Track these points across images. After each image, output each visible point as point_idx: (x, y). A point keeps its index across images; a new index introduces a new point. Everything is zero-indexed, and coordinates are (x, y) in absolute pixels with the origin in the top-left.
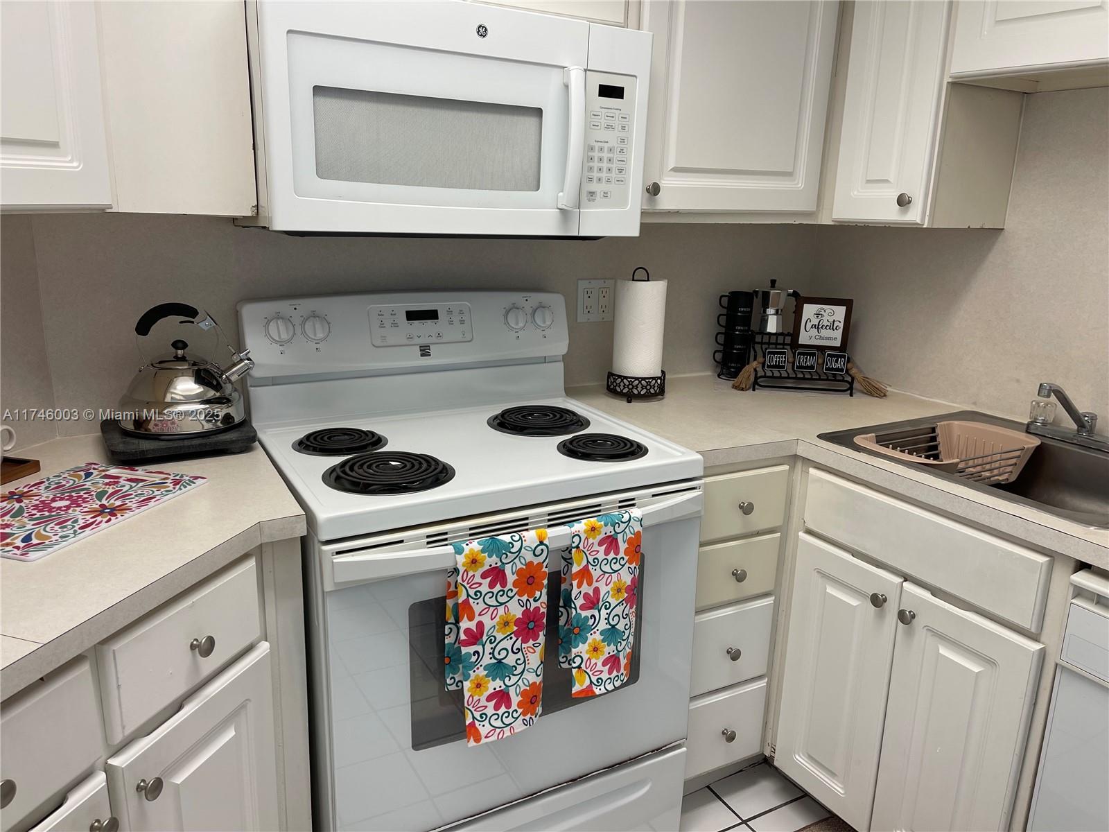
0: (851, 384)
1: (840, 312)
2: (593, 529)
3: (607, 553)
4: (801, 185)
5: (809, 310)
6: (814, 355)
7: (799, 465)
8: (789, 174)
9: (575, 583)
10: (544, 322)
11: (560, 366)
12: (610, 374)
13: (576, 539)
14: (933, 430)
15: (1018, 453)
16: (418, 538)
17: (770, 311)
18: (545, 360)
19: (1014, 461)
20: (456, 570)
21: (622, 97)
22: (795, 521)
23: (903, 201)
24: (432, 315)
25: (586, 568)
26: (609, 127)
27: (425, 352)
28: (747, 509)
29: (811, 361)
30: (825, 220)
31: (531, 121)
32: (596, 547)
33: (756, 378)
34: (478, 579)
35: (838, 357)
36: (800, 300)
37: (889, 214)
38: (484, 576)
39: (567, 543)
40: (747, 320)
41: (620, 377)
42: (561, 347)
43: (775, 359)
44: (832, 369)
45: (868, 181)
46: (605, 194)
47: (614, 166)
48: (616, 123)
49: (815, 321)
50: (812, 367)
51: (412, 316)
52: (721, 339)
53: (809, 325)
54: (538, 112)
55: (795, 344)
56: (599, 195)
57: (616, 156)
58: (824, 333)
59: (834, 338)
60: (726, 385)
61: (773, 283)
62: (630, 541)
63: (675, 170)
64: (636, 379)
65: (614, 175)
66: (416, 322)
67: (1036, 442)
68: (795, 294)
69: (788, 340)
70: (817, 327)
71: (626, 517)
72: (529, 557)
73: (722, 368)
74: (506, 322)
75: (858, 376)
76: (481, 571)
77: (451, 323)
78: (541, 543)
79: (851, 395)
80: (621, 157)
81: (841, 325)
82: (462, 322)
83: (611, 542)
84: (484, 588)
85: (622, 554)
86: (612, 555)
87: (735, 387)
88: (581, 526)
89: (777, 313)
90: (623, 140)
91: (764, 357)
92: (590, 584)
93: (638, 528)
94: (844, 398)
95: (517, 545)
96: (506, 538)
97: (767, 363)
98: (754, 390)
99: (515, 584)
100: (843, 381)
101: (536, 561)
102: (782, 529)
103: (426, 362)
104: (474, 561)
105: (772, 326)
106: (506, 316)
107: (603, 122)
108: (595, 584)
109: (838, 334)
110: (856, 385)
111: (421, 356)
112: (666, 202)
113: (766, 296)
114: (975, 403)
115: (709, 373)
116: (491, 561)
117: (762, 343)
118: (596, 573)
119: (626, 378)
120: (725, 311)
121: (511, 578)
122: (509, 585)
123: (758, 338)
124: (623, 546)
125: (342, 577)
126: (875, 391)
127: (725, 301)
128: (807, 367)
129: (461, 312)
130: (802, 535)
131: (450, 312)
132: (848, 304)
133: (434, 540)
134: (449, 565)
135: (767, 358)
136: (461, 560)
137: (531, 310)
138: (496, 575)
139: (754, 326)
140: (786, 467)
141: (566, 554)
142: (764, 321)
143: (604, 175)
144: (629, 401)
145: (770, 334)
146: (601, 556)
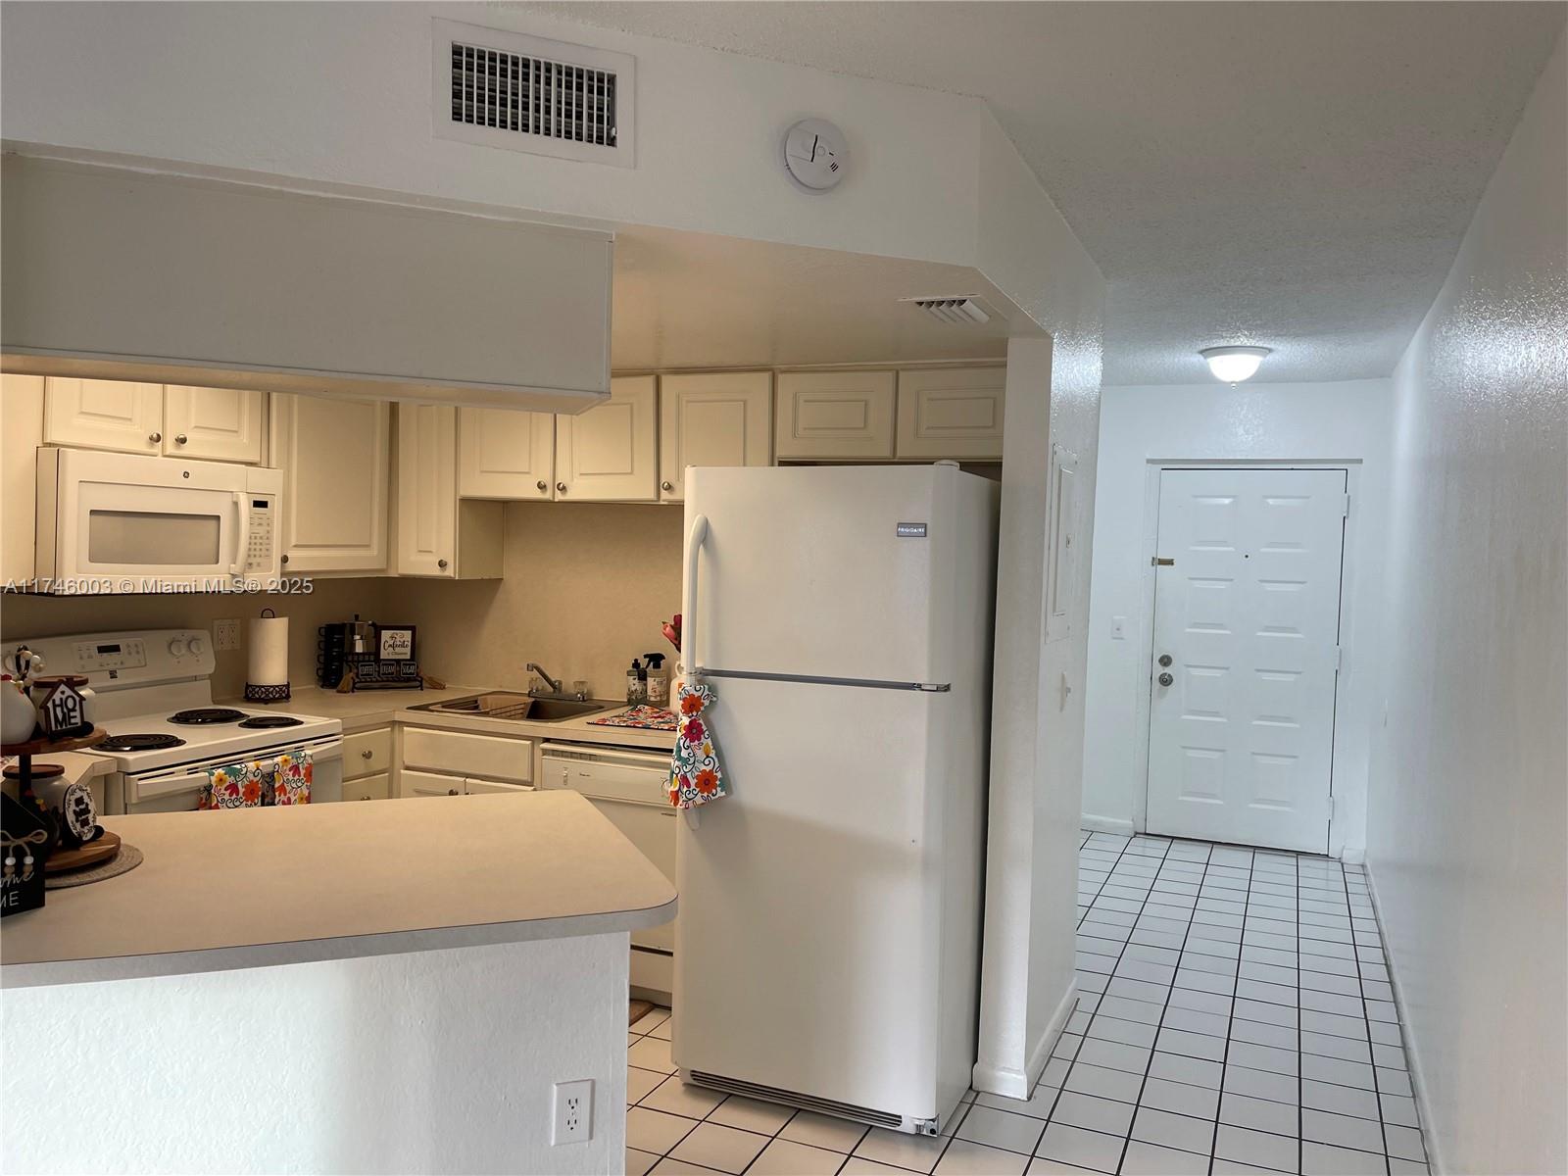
0: (421, 682)
1: (408, 634)
2: (286, 760)
3: (294, 776)
4: (375, 553)
5: (386, 635)
6: (393, 665)
7: (397, 727)
8: (367, 546)
9: (277, 794)
10: (199, 650)
11: (209, 681)
12: (248, 686)
13: (277, 766)
14: (476, 702)
15: (522, 706)
16: (183, 770)
17: (357, 637)
18: (195, 678)
19: (521, 711)
20: (211, 786)
21: (266, 507)
22: (398, 764)
23: (442, 564)
24: (116, 649)
25: (283, 784)
26: (260, 524)
27: (113, 675)
28: (368, 756)
29: (392, 669)
30: (393, 574)
31: (213, 523)
32: (288, 772)
33: (354, 683)
34: (223, 791)
35: (410, 665)
36: (377, 630)
37: (435, 571)
38: (226, 789)
39: (271, 769)
40: (341, 643)
41: (257, 686)
42: (208, 666)
43: (366, 670)
44: (407, 674)
45: (420, 551)
46: (259, 565)
47: (263, 547)
48: (264, 522)
49: (391, 642)
50: (393, 673)
51: (102, 650)
52: (322, 659)
53: (387, 645)
54: (218, 518)
55: (378, 660)
56: (255, 565)
57: (265, 541)
58: (397, 650)
59: (406, 653)
60: (331, 692)
61: (357, 617)
62: (306, 769)
63: (295, 546)
64: (271, 687)
65: (263, 553)
66: (105, 654)
67: (533, 700)
68: (373, 625)
69: (372, 658)
70: (392, 646)
71: (303, 754)
72: (251, 777)
73: (324, 682)
74: (170, 649)
75: (425, 677)
76: (225, 785)
77: (130, 653)
78: (258, 769)
79: (422, 689)
80: (267, 541)
81: (410, 644)
82: (138, 652)
83: (295, 769)
84: (227, 797)
85: (302, 777)
86: (297, 777)
87: (339, 692)
88: (278, 759)
89: (361, 639)
90: (268, 532)
91: (357, 668)
92: (285, 795)
93: (310, 761)
94: (417, 693)
95: (245, 770)
96: (238, 766)
97: (360, 673)
98: (353, 692)
99: (244, 794)
100: (416, 680)
101: (255, 780)
102: (389, 770)
103: (114, 682)
104: (221, 780)
105: (359, 648)
106: (171, 644)
107: (257, 521)
108: (288, 795)
109: (408, 650)
110: (424, 685)
111: (112, 678)
112: (291, 567)
113: (352, 626)
114: (501, 687)
115: (313, 686)
116: (230, 780)
117: (353, 661)
118: (288, 788)
119: (263, 687)
120: (323, 639)
121: (242, 790)
122: (241, 795)
123: (350, 658)
124: (303, 772)
125: (142, 794)
126: (438, 686)
127: (323, 630)
128: (389, 674)
129: (136, 646)
130: (402, 771)
131: (128, 646)
132: (413, 629)
133: (191, 771)
134: (206, 783)
135: (360, 668)
136: (213, 779)
137: (186, 642)
138: (233, 788)
139: (346, 650)
140: (389, 729)
141: (270, 777)
142: (353, 645)
143: (257, 553)
144: (266, 704)
145: (358, 654)
146: (291, 777)
